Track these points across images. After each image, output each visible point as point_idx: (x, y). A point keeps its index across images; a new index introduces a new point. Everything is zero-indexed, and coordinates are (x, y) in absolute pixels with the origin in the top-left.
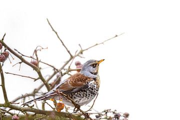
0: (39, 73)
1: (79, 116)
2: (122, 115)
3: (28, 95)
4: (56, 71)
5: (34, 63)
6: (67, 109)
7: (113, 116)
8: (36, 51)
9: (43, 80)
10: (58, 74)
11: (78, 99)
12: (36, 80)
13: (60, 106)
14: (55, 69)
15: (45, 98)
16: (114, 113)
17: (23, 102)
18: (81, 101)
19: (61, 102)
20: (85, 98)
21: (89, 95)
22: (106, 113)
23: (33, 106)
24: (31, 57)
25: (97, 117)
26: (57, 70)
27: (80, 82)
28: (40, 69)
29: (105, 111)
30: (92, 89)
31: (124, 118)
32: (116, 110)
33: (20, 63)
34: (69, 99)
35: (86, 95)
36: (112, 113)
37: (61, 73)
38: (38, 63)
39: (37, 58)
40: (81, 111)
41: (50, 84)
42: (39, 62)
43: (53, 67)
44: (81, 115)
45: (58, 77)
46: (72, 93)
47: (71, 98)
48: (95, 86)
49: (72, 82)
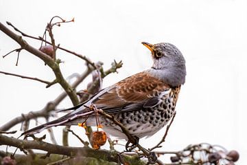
0: (57, 71)
1: (137, 158)
2: (224, 156)
3: (35, 116)
4: (91, 67)
5: (46, 50)
6: (112, 144)
7: (205, 157)
8: (49, 27)
9: (65, 85)
10: (95, 72)
11: (134, 124)
12: (49, 85)
13: (99, 138)
14: (88, 62)
15: (67, 122)
16: (207, 152)
17: (25, 129)
18: (141, 128)
19: (100, 130)
20: (148, 123)
21: (158, 118)
22: (192, 153)
23: (44, 137)
24: (41, 39)
25: (173, 160)
26: (93, 64)
27: (141, 93)
28: (59, 62)
29: (189, 149)
30: (165, 107)
31: (227, 162)
32: (211, 147)
33: (18, 50)
34: (117, 124)
35: (152, 118)
36: (204, 152)
37: (101, 71)
38: (55, 50)
39: (53, 41)
40: (141, 148)
41: (78, 94)
42: (56, 48)
43: (84, 58)
44: (140, 156)
45: (94, 78)
46: (123, 113)
47: (121, 121)
48: (172, 100)
49: (125, 91)
